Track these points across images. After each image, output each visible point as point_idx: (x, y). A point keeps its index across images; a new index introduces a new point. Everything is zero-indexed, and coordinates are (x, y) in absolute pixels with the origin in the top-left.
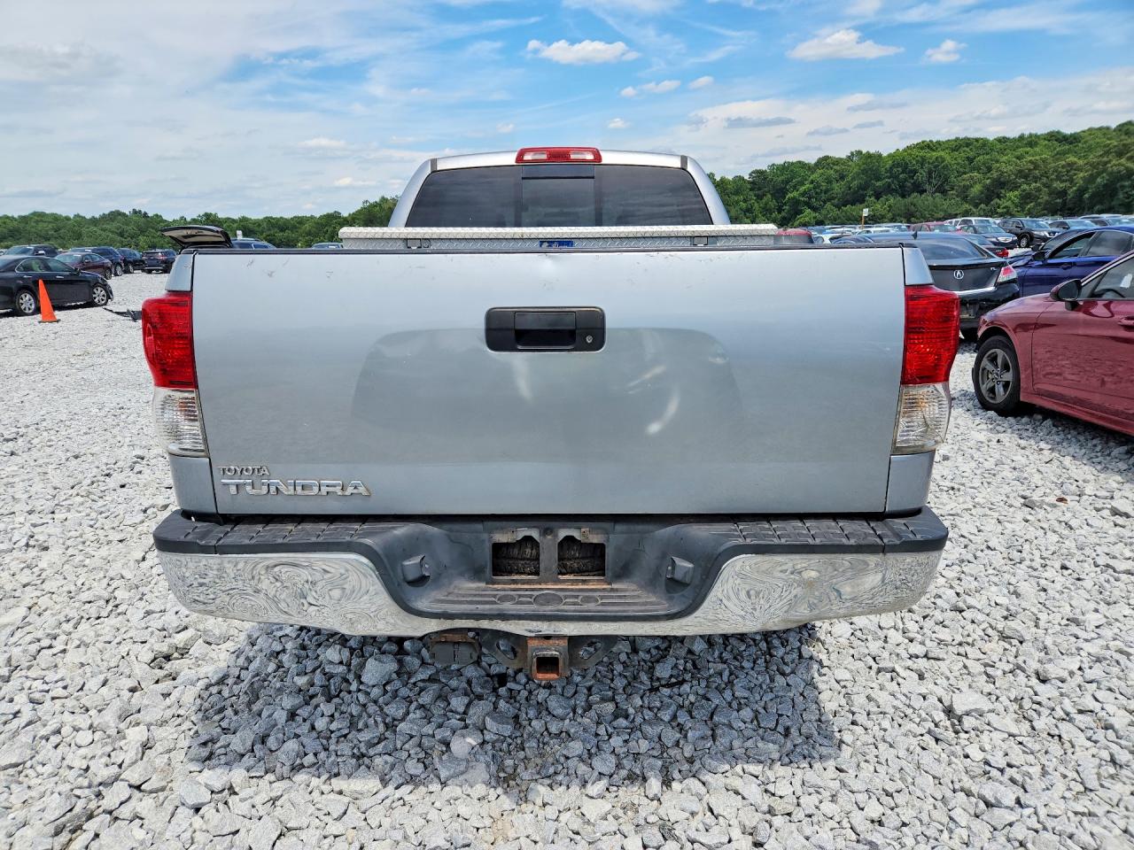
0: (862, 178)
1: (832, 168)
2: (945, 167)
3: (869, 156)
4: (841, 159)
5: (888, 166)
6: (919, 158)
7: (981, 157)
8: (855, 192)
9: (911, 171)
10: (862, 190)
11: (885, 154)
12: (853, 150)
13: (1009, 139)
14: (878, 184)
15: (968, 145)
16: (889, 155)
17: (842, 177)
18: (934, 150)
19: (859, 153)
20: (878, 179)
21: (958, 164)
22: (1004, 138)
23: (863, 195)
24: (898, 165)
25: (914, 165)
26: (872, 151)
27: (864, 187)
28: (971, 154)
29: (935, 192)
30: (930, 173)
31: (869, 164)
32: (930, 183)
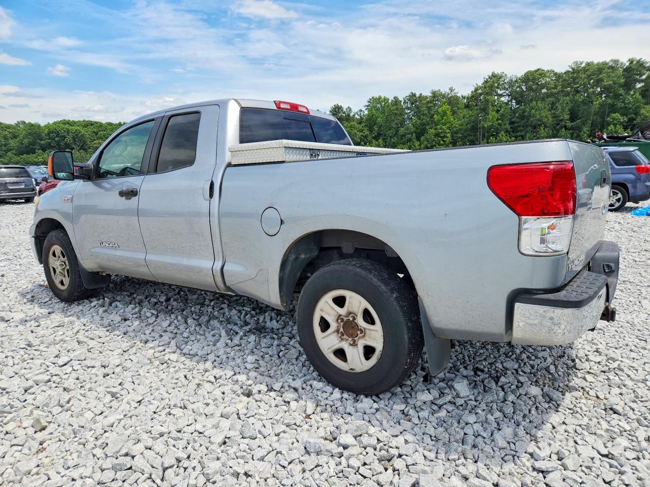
0: (29, 138)
1: (5, 130)
2: (82, 136)
3: (31, 125)
4: (11, 125)
5: (46, 132)
6: (65, 129)
7: (101, 132)
8: (27, 147)
9: (62, 136)
10: (31, 145)
11: (42, 125)
12: (19, 121)
13: (113, 124)
14: (42, 142)
15: (92, 125)
16: (45, 126)
17: (15, 137)
18: (72, 126)
19: (24, 123)
20: (41, 140)
21: (89, 135)
22: (110, 123)
23: (32, 148)
24: (53, 132)
25: (62, 133)
26: (33, 122)
27: (33, 143)
28: (95, 130)
29: (80, 149)
30: (74, 138)
31: (33, 130)
32: (75, 144)
